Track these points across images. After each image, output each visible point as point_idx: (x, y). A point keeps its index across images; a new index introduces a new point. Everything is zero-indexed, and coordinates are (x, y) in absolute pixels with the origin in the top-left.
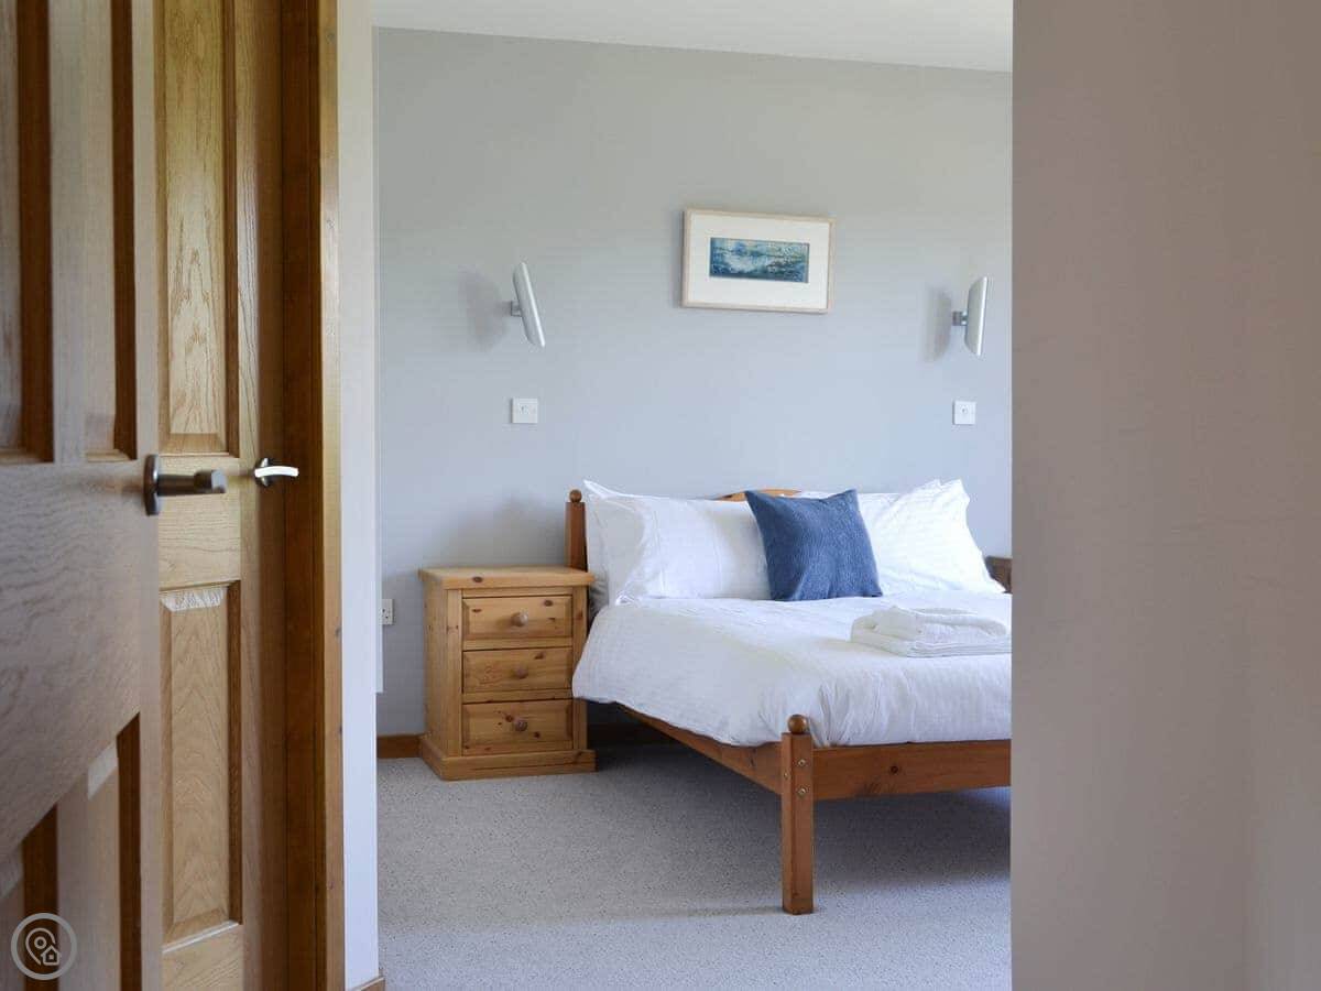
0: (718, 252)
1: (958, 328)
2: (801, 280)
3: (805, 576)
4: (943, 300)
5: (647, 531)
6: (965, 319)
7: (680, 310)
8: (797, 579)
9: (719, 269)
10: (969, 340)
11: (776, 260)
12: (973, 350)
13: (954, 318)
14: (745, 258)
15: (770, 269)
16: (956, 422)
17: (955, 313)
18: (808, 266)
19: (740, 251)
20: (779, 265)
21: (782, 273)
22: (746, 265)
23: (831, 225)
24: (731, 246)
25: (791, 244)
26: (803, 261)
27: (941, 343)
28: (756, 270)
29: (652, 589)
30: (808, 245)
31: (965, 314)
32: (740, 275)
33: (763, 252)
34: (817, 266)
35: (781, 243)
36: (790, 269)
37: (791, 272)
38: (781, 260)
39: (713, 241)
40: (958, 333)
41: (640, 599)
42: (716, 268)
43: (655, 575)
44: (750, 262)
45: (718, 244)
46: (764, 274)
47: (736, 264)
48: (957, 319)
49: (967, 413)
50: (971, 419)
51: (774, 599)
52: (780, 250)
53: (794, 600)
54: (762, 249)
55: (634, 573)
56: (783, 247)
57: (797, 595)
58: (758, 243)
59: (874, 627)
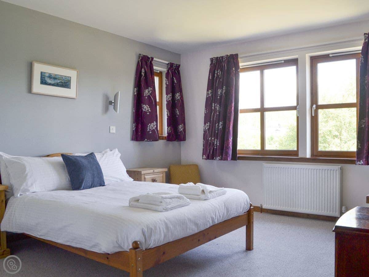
0: (43, 76)
1: (111, 105)
2: (68, 88)
3: (84, 182)
4: (106, 97)
5: (28, 169)
6: (113, 103)
7: (30, 94)
8: (82, 182)
9: (43, 82)
10: (115, 108)
11: (61, 81)
12: (117, 111)
13: (110, 103)
14: (52, 79)
15: (59, 84)
16: (110, 132)
17: (110, 101)
18: (70, 84)
19: (50, 77)
20: (62, 82)
21: (63, 85)
22: (52, 82)
23: (77, 72)
24: (47, 75)
25: (66, 76)
26: (69, 82)
27: (106, 110)
28: (55, 83)
29: (32, 190)
30: (71, 77)
31: (113, 101)
32: (50, 84)
33: (57, 78)
34: (73, 84)
35: (62, 76)
36: (65, 84)
37: (66, 85)
38: (63, 81)
39: (41, 73)
40: (111, 107)
41: (27, 193)
42: (42, 81)
43: (32, 184)
44: (53, 81)
45: (43, 74)
46: (57, 85)
47: (49, 81)
48: (111, 103)
49: (113, 130)
50: (114, 131)
51: (73, 190)
52: (62, 78)
53: (81, 190)
54: (57, 77)
55: (25, 184)
56: (63, 77)
57: (82, 188)
58: (56, 75)
59: (138, 201)
